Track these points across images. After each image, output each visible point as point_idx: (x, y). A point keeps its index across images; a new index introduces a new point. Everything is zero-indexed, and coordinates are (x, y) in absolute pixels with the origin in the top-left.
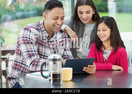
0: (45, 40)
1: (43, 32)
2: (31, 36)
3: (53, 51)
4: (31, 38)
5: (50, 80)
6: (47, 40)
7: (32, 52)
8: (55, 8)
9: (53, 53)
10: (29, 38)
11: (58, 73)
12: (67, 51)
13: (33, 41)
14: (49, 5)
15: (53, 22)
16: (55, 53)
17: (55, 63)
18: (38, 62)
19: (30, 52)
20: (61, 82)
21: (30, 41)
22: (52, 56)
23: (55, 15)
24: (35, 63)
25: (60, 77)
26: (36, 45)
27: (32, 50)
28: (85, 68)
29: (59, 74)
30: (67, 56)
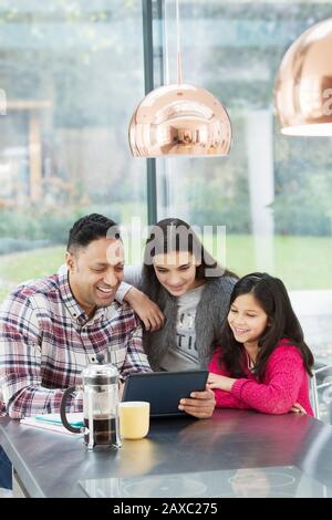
0: (72, 326)
1: (68, 304)
2: (27, 317)
3: (94, 356)
4: (25, 323)
5: (87, 437)
6: (76, 326)
7: (22, 366)
8: (97, 239)
9: (96, 361)
10: (22, 325)
11: (110, 418)
12: (134, 354)
13: (30, 334)
14: (80, 232)
15: (93, 278)
16: (101, 360)
17: (99, 390)
18: (29, 397)
19: (15, 366)
20: (118, 441)
21: (21, 332)
22: (91, 371)
23: (99, 261)
24: (23, 401)
25: (113, 428)
26: (40, 345)
27: (21, 358)
28: (183, 401)
29: (113, 421)
30: (135, 368)
